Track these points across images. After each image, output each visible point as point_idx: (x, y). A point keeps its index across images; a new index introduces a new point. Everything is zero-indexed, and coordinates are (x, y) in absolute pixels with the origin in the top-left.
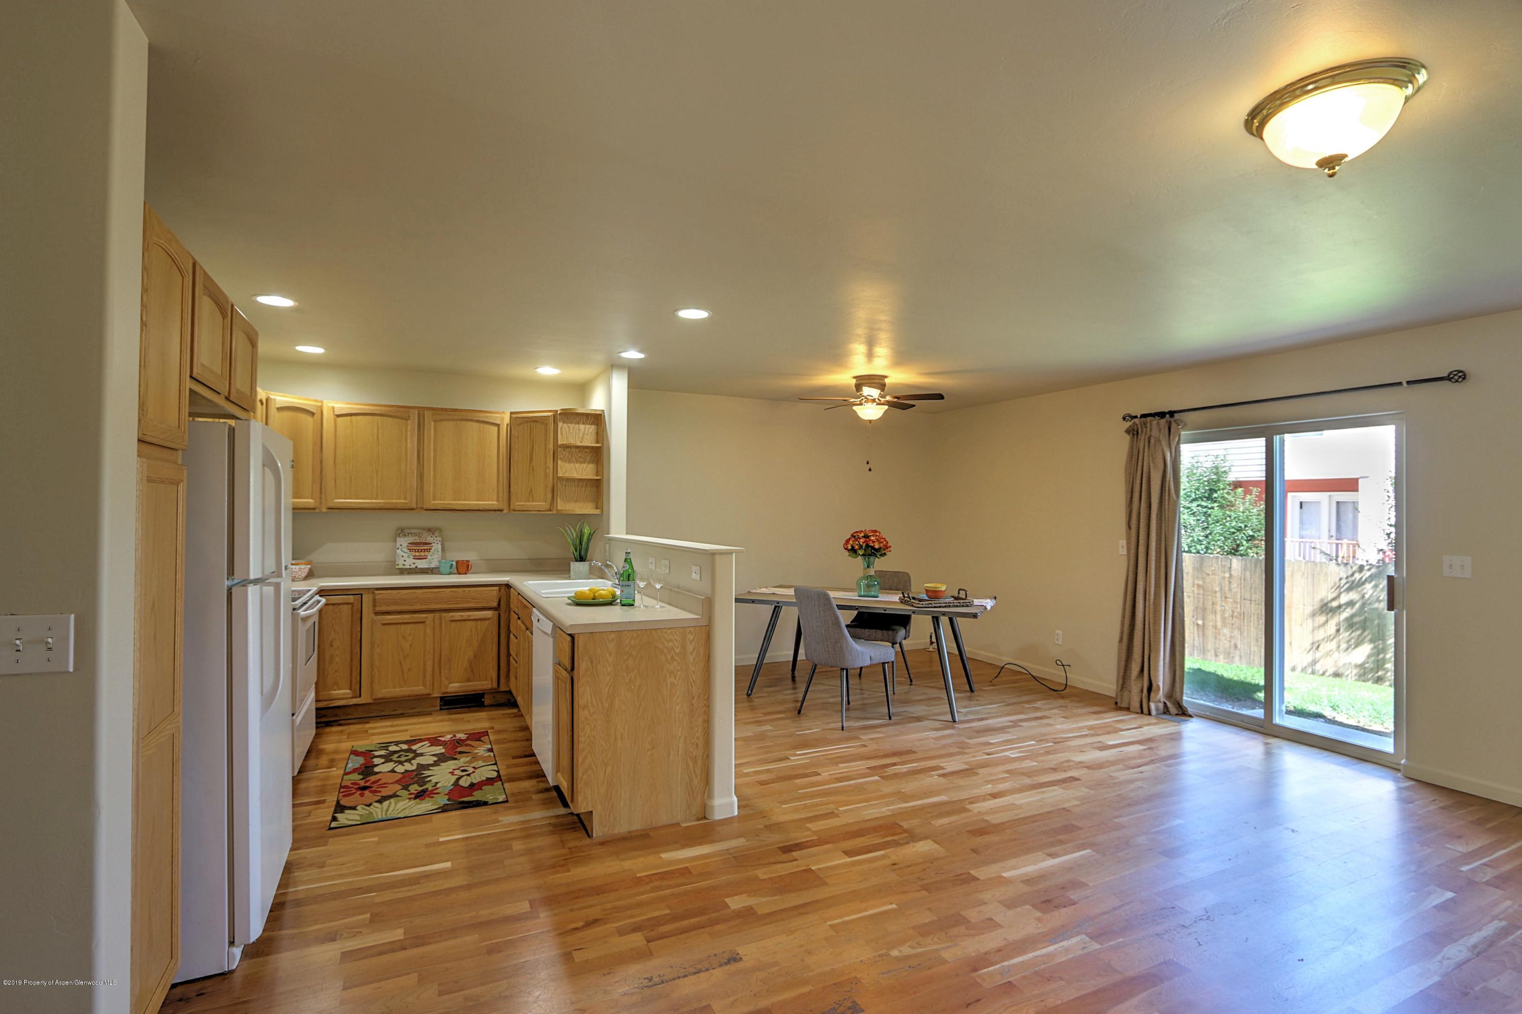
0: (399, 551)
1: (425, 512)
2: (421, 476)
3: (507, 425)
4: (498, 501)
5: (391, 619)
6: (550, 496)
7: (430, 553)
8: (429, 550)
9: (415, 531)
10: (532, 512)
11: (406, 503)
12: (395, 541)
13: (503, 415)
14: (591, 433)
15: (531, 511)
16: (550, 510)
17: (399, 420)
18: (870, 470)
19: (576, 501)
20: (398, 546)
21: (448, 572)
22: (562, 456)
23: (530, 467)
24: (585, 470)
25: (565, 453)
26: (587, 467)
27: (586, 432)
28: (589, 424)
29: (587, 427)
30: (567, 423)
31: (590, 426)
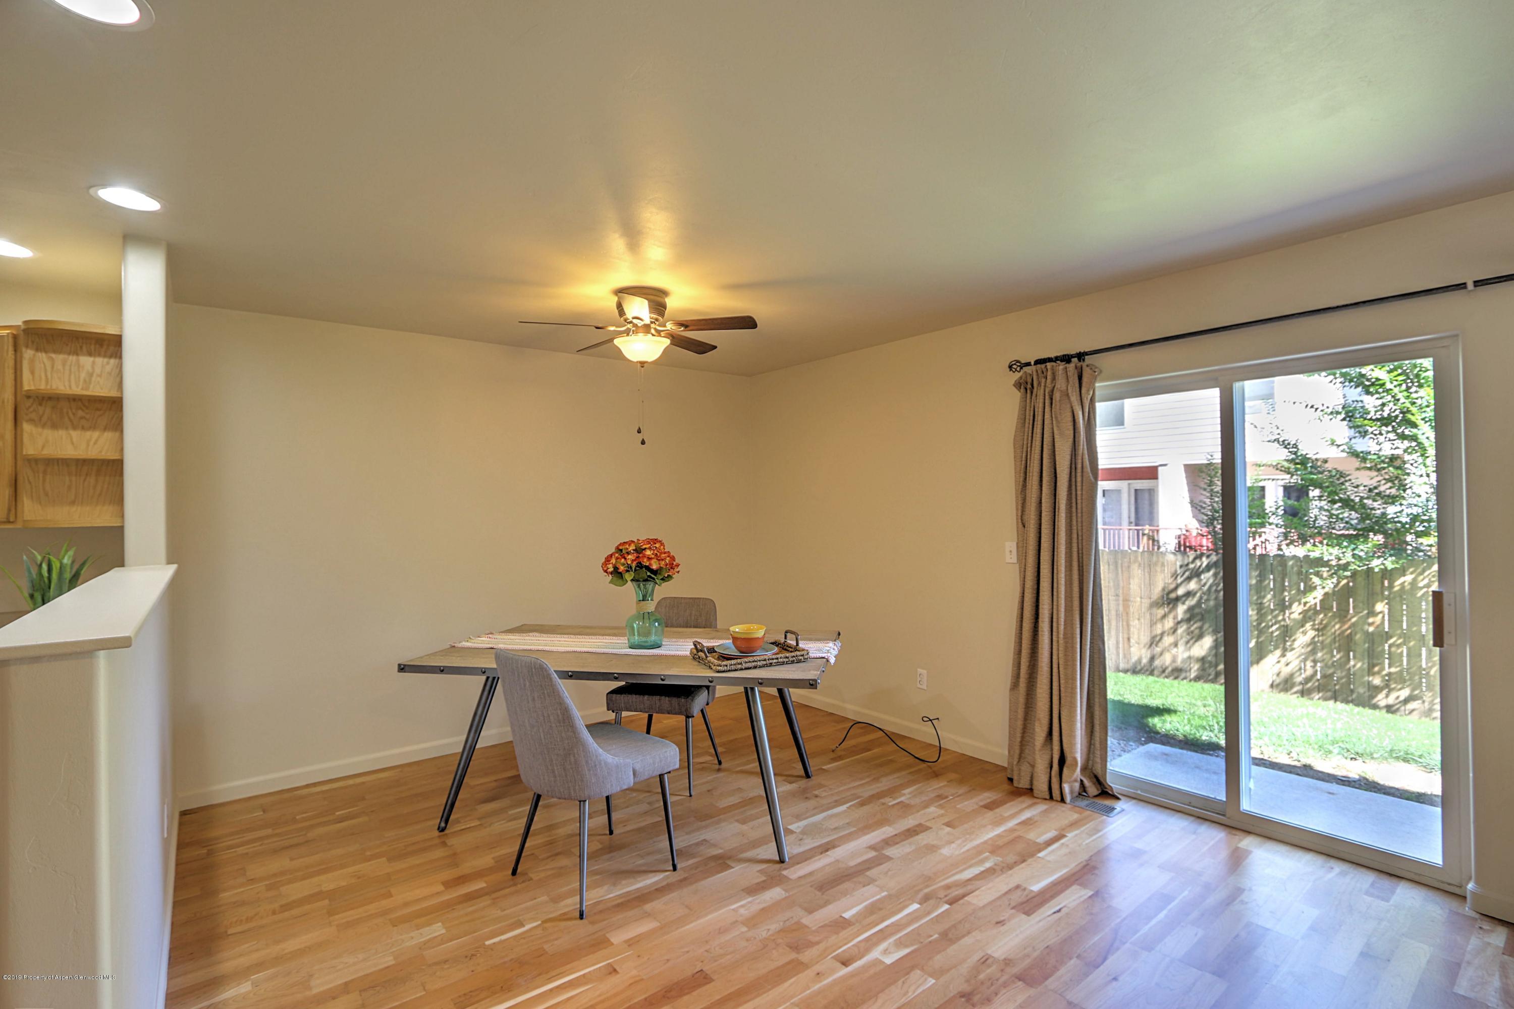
6: (7, 494)
14: (110, 374)
16: (9, 522)
18: (643, 443)
19: (73, 503)
22: (33, 416)
24: (95, 443)
25: (41, 409)
26: (99, 437)
27: (98, 370)
28: (105, 356)
29: (99, 361)
30: (46, 352)
31: (106, 360)
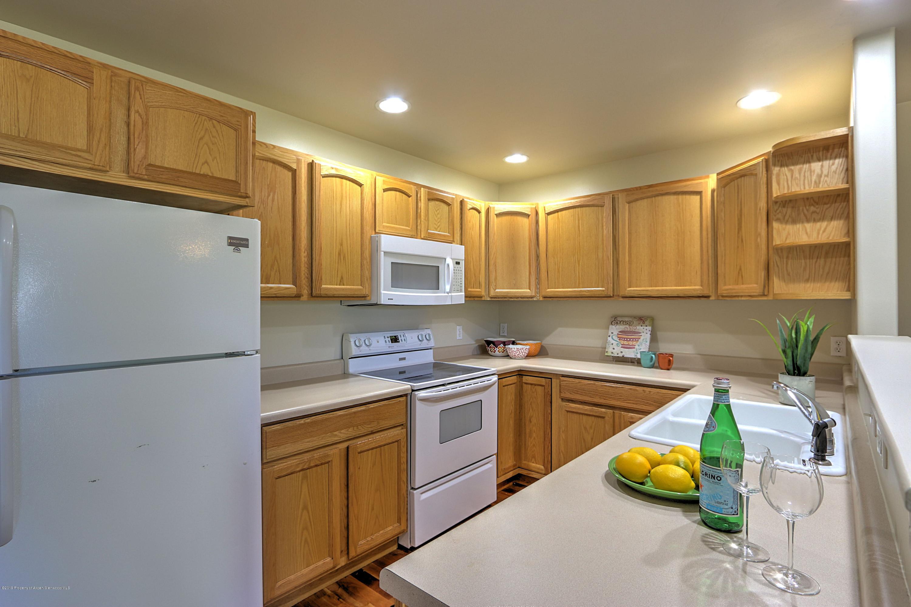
0: (610, 339)
1: (622, 299)
2: (616, 262)
3: (713, 191)
4: (701, 286)
5: (574, 408)
6: (763, 274)
7: (638, 343)
8: (637, 340)
9: (626, 320)
10: (743, 299)
11: (603, 291)
12: (608, 328)
13: (706, 180)
14: (835, 172)
15: (742, 296)
16: (764, 295)
17: (595, 208)
19: (807, 281)
20: (610, 333)
21: (649, 366)
22: (780, 216)
23: (738, 237)
24: (824, 231)
25: (785, 210)
26: (827, 226)
27: (825, 172)
28: (830, 159)
29: (826, 163)
30: (787, 166)
31: (831, 162)
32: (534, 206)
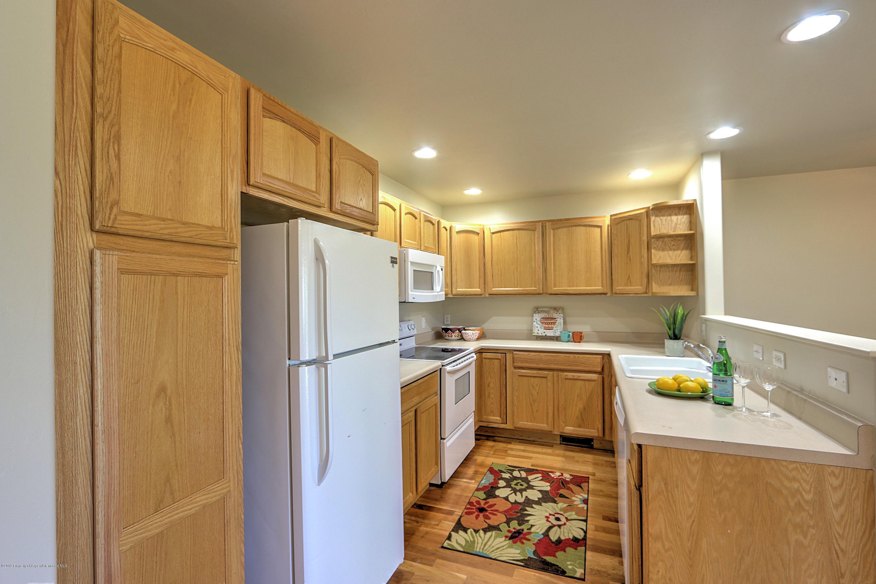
0: (535, 323)
1: (549, 296)
2: (545, 270)
3: (608, 226)
4: (602, 287)
5: (525, 373)
6: (645, 280)
7: (556, 326)
8: (554, 323)
9: (545, 309)
10: (631, 295)
11: (536, 290)
12: (533, 316)
13: (604, 219)
14: (684, 223)
15: (630, 294)
16: (646, 293)
17: (529, 231)
19: (670, 285)
20: (534, 320)
21: (567, 341)
22: (655, 246)
23: (627, 257)
24: (679, 256)
25: (658, 242)
26: (680, 253)
27: (679, 222)
28: (682, 215)
29: (680, 217)
30: (659, 216)
31: (682, 216)
32: (482, 227)
